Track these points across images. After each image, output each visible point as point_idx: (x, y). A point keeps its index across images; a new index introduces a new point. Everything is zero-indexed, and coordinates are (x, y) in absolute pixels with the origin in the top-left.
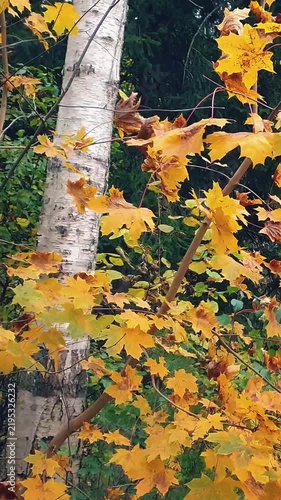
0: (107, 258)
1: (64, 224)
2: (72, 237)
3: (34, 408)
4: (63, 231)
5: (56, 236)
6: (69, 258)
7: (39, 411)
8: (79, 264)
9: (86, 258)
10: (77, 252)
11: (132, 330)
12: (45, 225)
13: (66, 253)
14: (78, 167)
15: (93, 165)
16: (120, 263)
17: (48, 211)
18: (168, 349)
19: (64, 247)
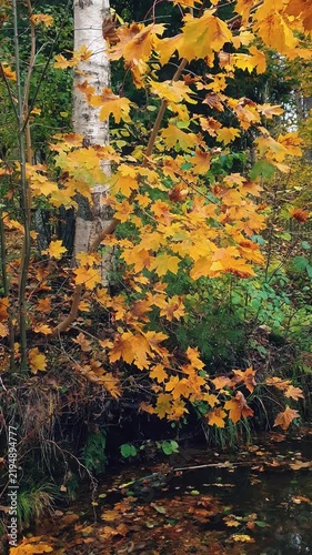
0: (119, 132)
1: (87, 113)
2: (92, 120)
3: (86, 228)
4: (87, 117)
5: (83, 121)
6: (93, 134)
7: (89, 229)
8: (99, 138)
9: (103, 133)
10: (97, 130)
11: (125, 177)
12: (76, 114)
13: (90, 131)
14: (90, 73)
15: (99, 70)
16: (127, 134)
17: (76, 105)
18: (153, 187)
19: (90, 127)
